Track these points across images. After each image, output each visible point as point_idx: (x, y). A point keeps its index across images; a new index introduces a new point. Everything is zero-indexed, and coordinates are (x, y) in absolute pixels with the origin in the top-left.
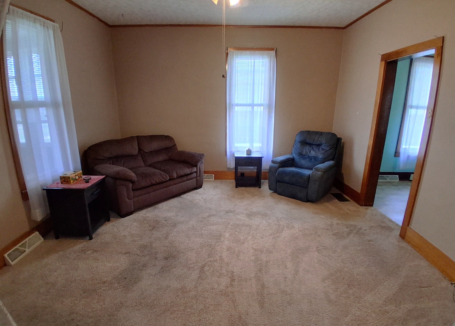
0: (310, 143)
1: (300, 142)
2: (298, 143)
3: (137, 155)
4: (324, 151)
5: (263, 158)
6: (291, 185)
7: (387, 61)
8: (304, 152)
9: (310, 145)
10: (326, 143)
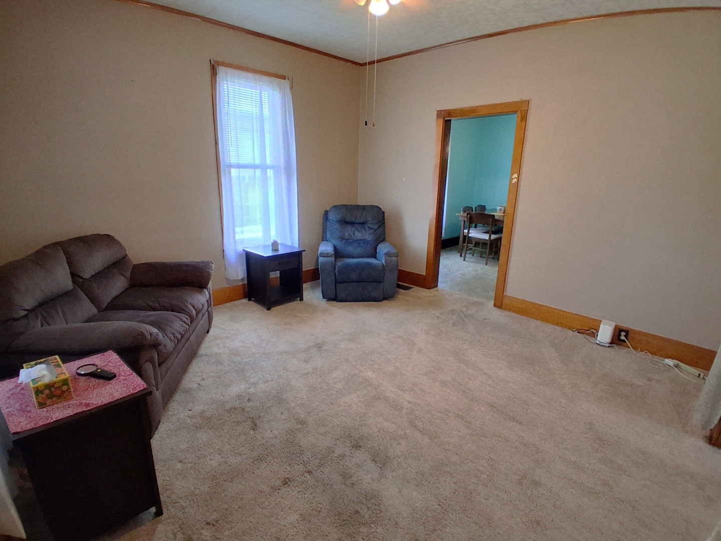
0: (351, 221)
1: (337, 222)
2: (335, 223)
3: (73, 289)
4: (373, 230)
5: (303, 253)
6: (349, 284)
7: (446, 119)
8: (346, 235)
9: (352, 223)
10: (373, 220)
